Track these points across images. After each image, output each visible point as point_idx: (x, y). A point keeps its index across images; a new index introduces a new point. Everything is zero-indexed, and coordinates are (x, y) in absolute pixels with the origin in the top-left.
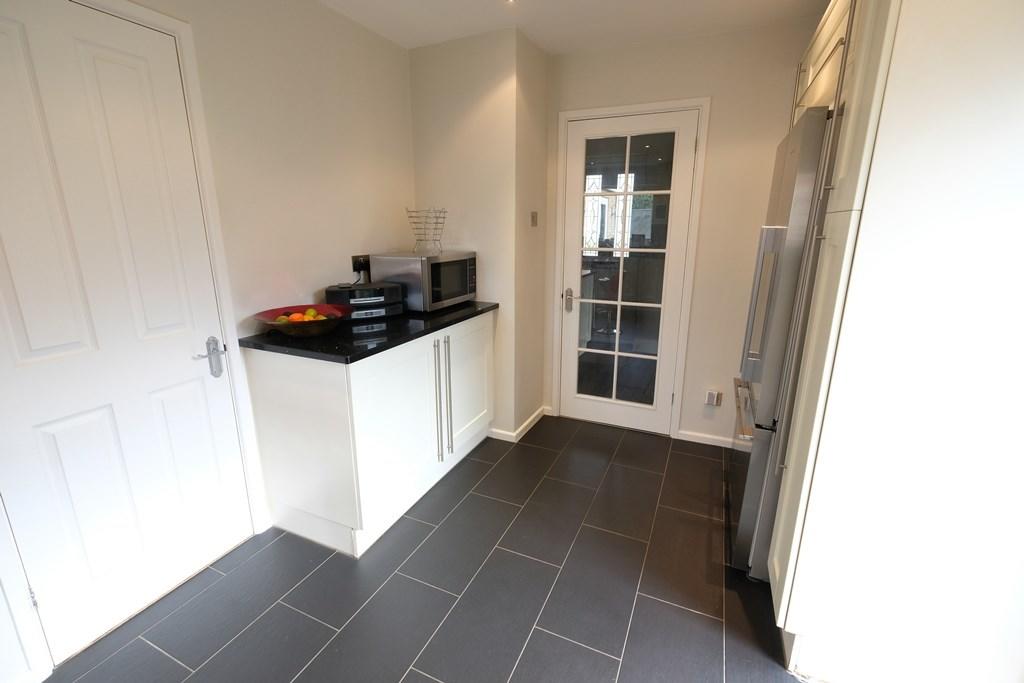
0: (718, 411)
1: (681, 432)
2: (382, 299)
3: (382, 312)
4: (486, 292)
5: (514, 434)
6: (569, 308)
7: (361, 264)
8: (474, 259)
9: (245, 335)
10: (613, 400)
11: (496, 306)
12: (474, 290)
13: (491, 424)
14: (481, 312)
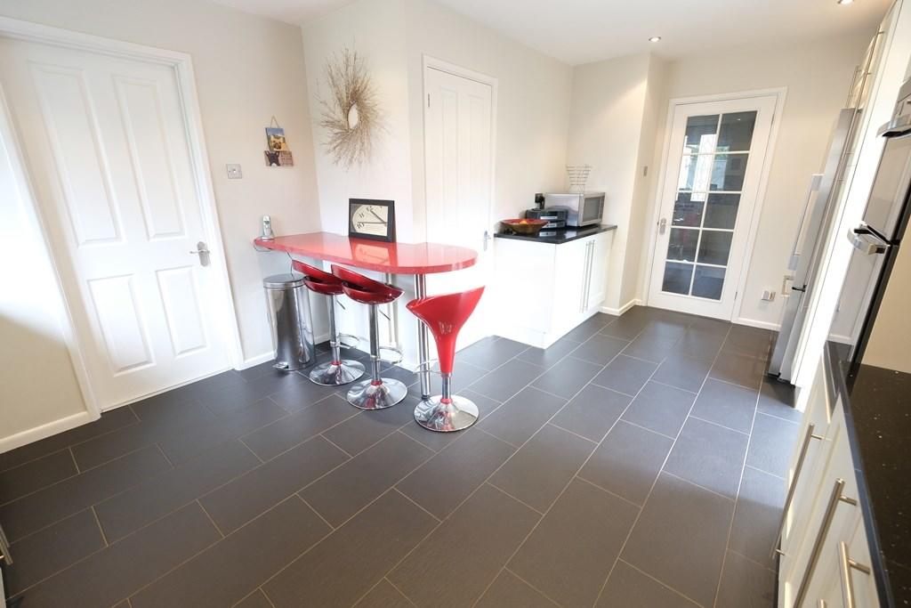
0: (770, 305)
1: (740, 319)
2: (556, 218)
3: (555, 225)
4: (609, 218)
5: (618, 311)
6: (662, 231)
7: (540, 199)
8: (604, 197)
9: (496, 232)
10: (690, 296)
11: (616, 227)
12: (601, 217)
13: (602, 303)
14: (605, 230)
